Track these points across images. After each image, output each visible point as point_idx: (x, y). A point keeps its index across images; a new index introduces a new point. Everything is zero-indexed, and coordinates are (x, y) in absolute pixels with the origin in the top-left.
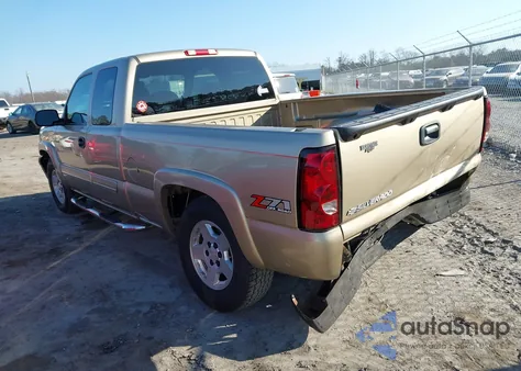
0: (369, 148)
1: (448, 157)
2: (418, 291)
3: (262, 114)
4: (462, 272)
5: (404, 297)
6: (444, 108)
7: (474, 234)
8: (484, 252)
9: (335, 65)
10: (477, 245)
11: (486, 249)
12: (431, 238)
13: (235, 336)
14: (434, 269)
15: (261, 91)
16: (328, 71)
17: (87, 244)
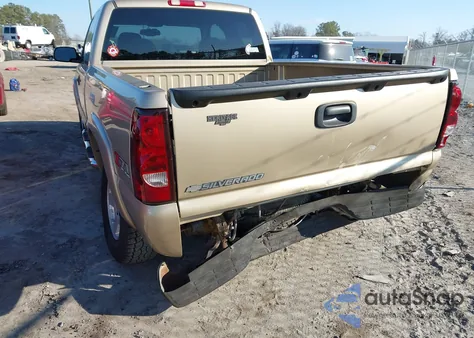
0: (223, 120)
1: (373, 147)
2: (321, 289)
3: (247, 73)
4: (387, 281)
5: (301, 292)
6: (367, 87)
7: (439, 241)
8: (434, 263)
9: (430, 40)
10: (431, 254)
11: (438, 261)
12: (387, 234)
13: (109, 287)
14: (360, 269)
15: (249, 49)
16: (417, 45)
17: (76, 172)
